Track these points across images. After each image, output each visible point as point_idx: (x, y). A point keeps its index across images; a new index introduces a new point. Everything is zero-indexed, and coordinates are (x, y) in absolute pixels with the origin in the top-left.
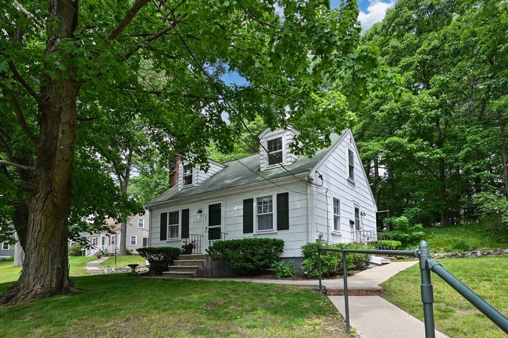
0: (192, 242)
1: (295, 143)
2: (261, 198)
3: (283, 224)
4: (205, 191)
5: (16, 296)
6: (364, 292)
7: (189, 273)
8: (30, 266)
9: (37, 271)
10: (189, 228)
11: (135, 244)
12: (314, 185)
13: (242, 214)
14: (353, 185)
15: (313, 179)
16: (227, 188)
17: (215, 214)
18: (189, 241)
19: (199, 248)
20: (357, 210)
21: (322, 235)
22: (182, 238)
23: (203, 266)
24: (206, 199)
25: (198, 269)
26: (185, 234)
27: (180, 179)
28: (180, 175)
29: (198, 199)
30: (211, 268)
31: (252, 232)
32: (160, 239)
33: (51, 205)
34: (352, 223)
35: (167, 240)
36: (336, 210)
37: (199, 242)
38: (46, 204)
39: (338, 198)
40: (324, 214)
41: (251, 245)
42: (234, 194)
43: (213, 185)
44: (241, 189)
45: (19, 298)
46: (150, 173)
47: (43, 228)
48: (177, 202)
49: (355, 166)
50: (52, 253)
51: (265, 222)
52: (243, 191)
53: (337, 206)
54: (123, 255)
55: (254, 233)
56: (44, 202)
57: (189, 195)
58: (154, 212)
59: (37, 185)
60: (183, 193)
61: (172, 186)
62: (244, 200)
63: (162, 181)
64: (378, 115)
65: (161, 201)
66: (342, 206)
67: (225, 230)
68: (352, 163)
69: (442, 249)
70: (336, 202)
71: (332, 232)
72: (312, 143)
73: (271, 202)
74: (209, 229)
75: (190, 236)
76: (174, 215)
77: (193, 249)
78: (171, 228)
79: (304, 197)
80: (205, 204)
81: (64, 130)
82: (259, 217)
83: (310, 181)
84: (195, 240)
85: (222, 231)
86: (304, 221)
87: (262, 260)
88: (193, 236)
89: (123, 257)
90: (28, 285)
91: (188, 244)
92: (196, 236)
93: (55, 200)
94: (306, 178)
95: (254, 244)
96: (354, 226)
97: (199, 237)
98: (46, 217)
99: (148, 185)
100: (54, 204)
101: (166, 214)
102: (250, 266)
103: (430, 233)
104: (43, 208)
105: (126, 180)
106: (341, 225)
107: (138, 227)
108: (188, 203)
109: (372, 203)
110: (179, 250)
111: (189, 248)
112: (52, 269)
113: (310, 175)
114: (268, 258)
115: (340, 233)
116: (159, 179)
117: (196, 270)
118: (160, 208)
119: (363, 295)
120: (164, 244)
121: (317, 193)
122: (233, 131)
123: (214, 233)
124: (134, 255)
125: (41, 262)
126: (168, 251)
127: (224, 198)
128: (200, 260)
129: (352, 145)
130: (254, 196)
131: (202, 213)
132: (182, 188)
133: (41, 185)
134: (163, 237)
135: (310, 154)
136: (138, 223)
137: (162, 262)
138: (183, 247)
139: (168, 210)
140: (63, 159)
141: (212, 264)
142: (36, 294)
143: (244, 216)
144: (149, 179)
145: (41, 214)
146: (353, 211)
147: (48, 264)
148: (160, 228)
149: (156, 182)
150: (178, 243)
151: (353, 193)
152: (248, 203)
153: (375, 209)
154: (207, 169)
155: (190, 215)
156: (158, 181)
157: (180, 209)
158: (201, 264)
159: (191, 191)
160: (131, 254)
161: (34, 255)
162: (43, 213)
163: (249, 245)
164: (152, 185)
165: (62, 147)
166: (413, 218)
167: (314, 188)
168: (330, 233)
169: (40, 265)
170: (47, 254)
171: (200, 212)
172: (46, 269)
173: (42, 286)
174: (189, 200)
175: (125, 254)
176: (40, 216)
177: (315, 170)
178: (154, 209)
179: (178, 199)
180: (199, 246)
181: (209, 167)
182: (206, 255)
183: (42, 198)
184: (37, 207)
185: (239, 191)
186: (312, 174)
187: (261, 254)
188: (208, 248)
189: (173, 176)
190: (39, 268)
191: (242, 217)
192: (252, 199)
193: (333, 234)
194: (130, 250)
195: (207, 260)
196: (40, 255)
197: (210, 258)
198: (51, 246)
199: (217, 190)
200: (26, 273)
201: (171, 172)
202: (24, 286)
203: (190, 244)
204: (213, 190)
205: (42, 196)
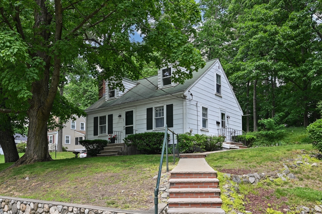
0: (115, 135)
1: (173, 76)
2: (157, 107)
3: (170, 124)
4: (123, 102)
5: (26, 161)
6: (198, 156)
7: (113, 154)
8: (31, 146)
9: (34, 149)
10: (113, 127)
11: (69, 143)
12: (187, 100)
13: (146, 118)
14: (220, 98)
15: (186, 96)
16: (137, 100)
17: (129, 118)
18: (113, 135)
19: (119, 140)
20: (223, 115)
21: (192, 130)
22: (108, 134)
23: (121, 150)
24: (124, 108)
25: (118, 152)
26: (111, 131)
27: (106, 93)
28: (106, 91)
29: (118, 108)
30: (127, 152)
31: (152, 129)
32: (93, 135)
33: (41, 114)
34: (218, 123)
35: (98, 136)
36: (204, 115)
37: (119, 136)
38: (38, 113)
39: (206, 107)
40: (195, 117)
41: (149, 136)
42: (141, 105)
43: (128, 98)
44: (145, 102)
45: (27, 162)
46: (78, 81)
47: (37, 126)
48: (105, 109)
49: (222, 84)
50: (41, 139)
51: (159, 122)
52: (146, 102)
53: (206, 112)
54: (61, 151)
55: (153, 130)
56: (37, 112)
57: (112, 105)
58: (89, 116)
59: (33, 103)
60: (109, 103)
61: (101, 97)
62: (147, 109)
63: (90, 88)
64: (252, 41)
65: (94, 109)
66: (209, 112)
67: (136, 128)
68: (220, 83)
69: (297, 142)
70: (205, 109)
71: (201, 129)
72: (183, 76)
73: (163, 110)
74: (126, 127)
75: (114, 133)
76: (102, 119)
77: (116, 140)
78: (101, 127)
79: (181, 107)
80: (123, 111)
81: (54, 79)
82: (156, 119)
83: (185, 97)
84: (117, 135)
85: (134, 128)
86: (181, 122)
87: (155, 144)
88: (116, 132)
89: (60, 153)
90: (31, 155)
91: (112, 137)
92: (118, 132)
93: (44, 111)
94: (182, 95)
95: (150, 135)
96: (221, 125)
97: (119, 132)
98: (39, 120)
99: (77, 92)
100: (43, 113)
101: (97, 117)
102: (148, 148)
103: (290, 131)
104: (36, 115)
105: (62, 89)
106: (208, 124)
107: (71, 129)
108: (112, 110)
109: (238, 110)
110: (107, 141)
111: (113, 140)
112: (42, 148)
113: (184, 94)
114: (158, 143)
115: (208, 129)
116: (86, 87)
117: (117, 152)
118: (93, 113)
119: (197, 158)
120: (96, 138)
121: (190, 105)
122: (138, 67)
123: (129, 130)
124: (69, 151)
125: (37, 143)
126: (100, 142)
127: (135, 107)
128: (120, 146)
129: (220, 70)
130: (154, 106)
131: (121, 117)
132: (108, 100)
133: (36, 103)
134: (96, 133)
135: (182, 82)
136: (71, 125)
137: (96, 149)
138: (109, 139)
139: (99, 115)
140: (53, 92)
141: (127, 149)
142: (35, 160)
143: (147, 119)
144: (77, 87)
145: (36, 118)
146: (220, 116)
147: (40, 145)
148: (93, 127)
149: (84, 89)
150: (106, 137)
151: (220, 103)
152: (149, 111)
153: (242, 113)
154: (124, 90)
155: (114, 118)
156: (86, 88)
157: (106, 114)
158: (121, 149)
159: (114, 102)
160: (66, 151)
161: (33, 140)
162: (37, 118)
163: (147, 136)
164: (81, 92)
165: (53, 86)
166: (279, 120)
167: (187, 102)
168: (199, 129)
169: (36, 145)
170: (39, 139)
171: (120, 116)
172: (39, 147)
173: (38, 156)
174: (113, 108)
175: (62, 150)
176: (35, 119)
177: (188, 91)
178: (89, 114)
179: (105, 107)
180: (119, 139)
181: (125, 89)
182: (123, 143)
183: (37, 109)
184: (34, 115)
185: (144, 103)
186: (186, 93)
187: (154, 141)
188: (124, 139)
189: (101, 90)
190: (36, 147)
191: (146, 120)
192: (152, 108)
193: (201, 130)
194: (65, 147)
195: (124, 147)
196: (36, 140)
197: (126, 145)
198: (41, 135)
199: (130, 102)
200: (29, 150)
201: (100, 87)
202: (29, 156)
203: (114, 137)
204: (128, 101)
205: (36, 109)
